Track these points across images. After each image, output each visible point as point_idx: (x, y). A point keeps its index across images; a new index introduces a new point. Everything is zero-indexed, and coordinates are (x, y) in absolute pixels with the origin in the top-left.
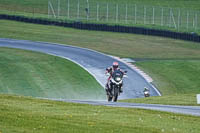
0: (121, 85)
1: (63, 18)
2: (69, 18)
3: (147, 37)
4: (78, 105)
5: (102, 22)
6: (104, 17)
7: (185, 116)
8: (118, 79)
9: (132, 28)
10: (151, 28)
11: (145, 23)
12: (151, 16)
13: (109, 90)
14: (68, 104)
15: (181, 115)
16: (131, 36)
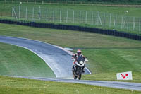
0: (83, 67)
1: (23, 19)
2: (26, 20)
3: (82, 33)
4: (34, 81)
5: (50, 22)
6: (51, 19)
7: (109, 88)
8: (82, 63)
9: (71, 26)
10: (85, 26)
11: (80, 23)
12: (84, 18)
13: (75, 71)
14: (26, 80)
15: (106, 88)
16: (70, 32)
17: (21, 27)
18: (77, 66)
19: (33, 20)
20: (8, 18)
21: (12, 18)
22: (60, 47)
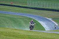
6: (44, 6)
8: (33, 24)
11: (56, 8)
19: (36, 7)
20: (26, 6)
21: (27, 6)
22: (47, 18)
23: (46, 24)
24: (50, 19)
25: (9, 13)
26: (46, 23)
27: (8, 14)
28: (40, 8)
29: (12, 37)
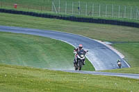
0: (84, 60)
2: (66, 14)
5: (89, 16)
6: (91, 13)
8: (82, 56)
11: (119, 18)
13: (76, 63)
14: (65, 73)
17: (61, 21)
18: (78, 59)
19: (72, 14)
20: (48, 12)
21: (52, 13)
22: (99, 41)
23: (97, 56)
24: (106, 44)
25: (10, 30)
26: (97, 54)
27: (8, 33)
28: (83, 18)
29: (15, 87)
